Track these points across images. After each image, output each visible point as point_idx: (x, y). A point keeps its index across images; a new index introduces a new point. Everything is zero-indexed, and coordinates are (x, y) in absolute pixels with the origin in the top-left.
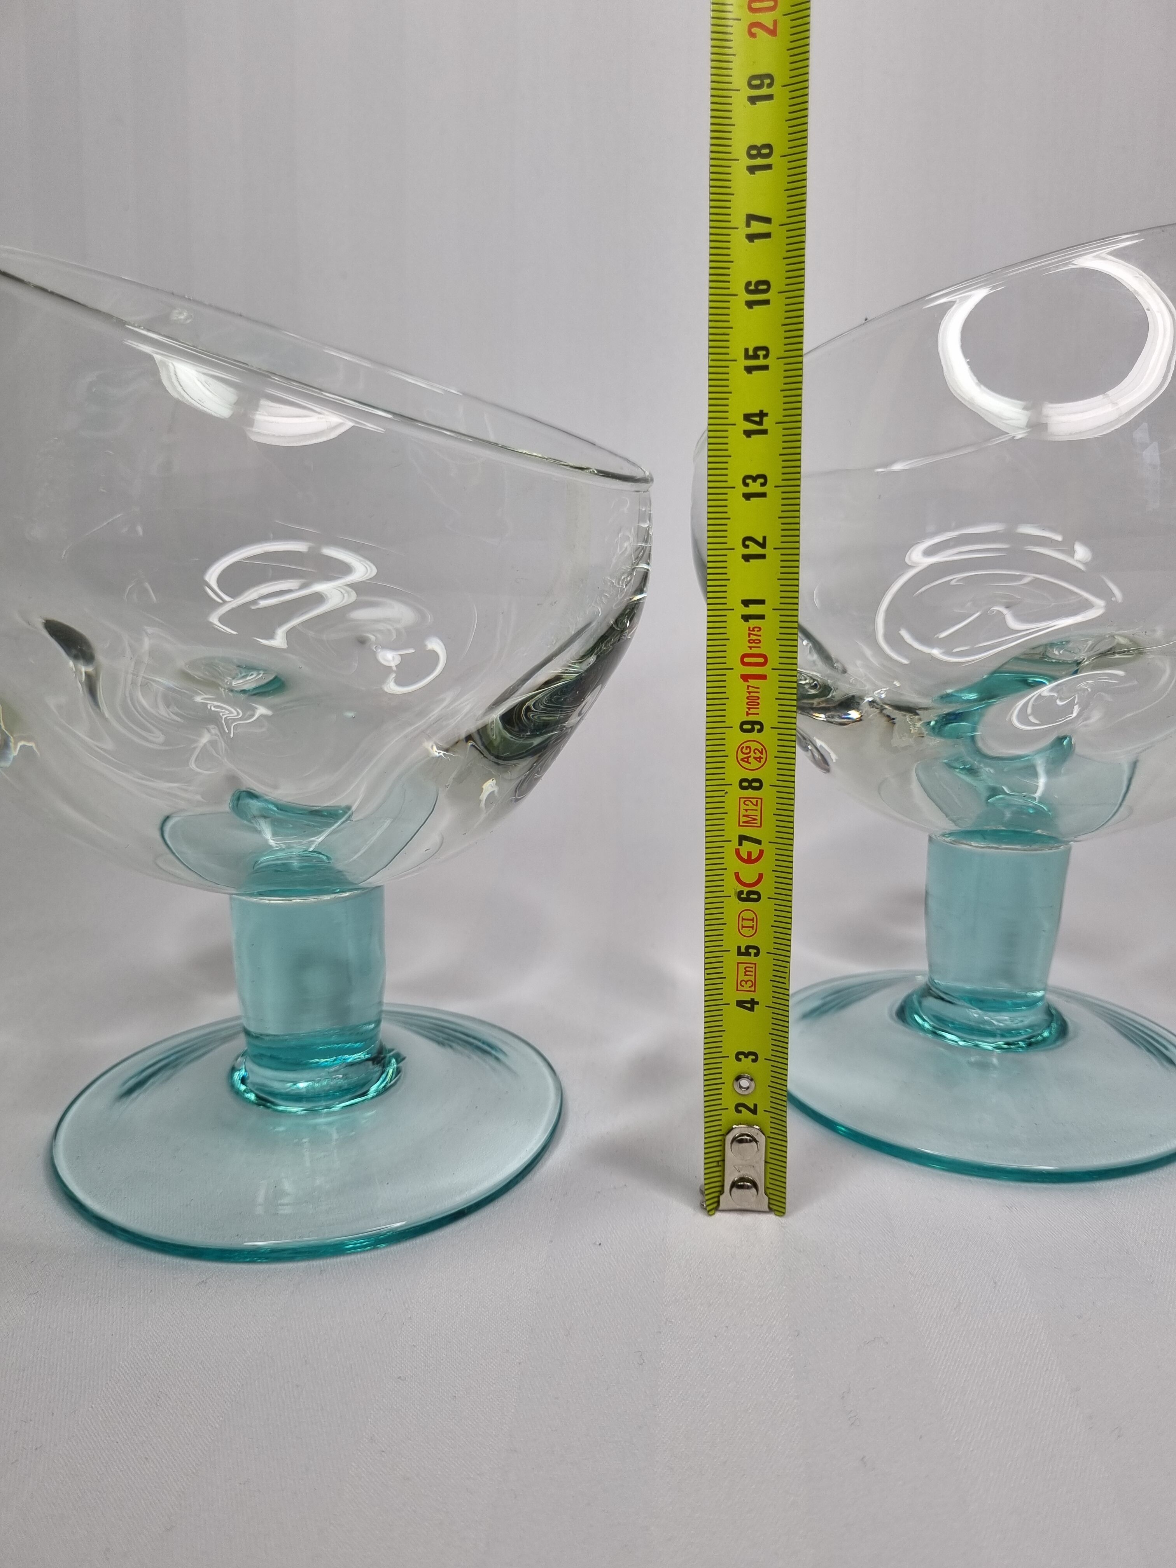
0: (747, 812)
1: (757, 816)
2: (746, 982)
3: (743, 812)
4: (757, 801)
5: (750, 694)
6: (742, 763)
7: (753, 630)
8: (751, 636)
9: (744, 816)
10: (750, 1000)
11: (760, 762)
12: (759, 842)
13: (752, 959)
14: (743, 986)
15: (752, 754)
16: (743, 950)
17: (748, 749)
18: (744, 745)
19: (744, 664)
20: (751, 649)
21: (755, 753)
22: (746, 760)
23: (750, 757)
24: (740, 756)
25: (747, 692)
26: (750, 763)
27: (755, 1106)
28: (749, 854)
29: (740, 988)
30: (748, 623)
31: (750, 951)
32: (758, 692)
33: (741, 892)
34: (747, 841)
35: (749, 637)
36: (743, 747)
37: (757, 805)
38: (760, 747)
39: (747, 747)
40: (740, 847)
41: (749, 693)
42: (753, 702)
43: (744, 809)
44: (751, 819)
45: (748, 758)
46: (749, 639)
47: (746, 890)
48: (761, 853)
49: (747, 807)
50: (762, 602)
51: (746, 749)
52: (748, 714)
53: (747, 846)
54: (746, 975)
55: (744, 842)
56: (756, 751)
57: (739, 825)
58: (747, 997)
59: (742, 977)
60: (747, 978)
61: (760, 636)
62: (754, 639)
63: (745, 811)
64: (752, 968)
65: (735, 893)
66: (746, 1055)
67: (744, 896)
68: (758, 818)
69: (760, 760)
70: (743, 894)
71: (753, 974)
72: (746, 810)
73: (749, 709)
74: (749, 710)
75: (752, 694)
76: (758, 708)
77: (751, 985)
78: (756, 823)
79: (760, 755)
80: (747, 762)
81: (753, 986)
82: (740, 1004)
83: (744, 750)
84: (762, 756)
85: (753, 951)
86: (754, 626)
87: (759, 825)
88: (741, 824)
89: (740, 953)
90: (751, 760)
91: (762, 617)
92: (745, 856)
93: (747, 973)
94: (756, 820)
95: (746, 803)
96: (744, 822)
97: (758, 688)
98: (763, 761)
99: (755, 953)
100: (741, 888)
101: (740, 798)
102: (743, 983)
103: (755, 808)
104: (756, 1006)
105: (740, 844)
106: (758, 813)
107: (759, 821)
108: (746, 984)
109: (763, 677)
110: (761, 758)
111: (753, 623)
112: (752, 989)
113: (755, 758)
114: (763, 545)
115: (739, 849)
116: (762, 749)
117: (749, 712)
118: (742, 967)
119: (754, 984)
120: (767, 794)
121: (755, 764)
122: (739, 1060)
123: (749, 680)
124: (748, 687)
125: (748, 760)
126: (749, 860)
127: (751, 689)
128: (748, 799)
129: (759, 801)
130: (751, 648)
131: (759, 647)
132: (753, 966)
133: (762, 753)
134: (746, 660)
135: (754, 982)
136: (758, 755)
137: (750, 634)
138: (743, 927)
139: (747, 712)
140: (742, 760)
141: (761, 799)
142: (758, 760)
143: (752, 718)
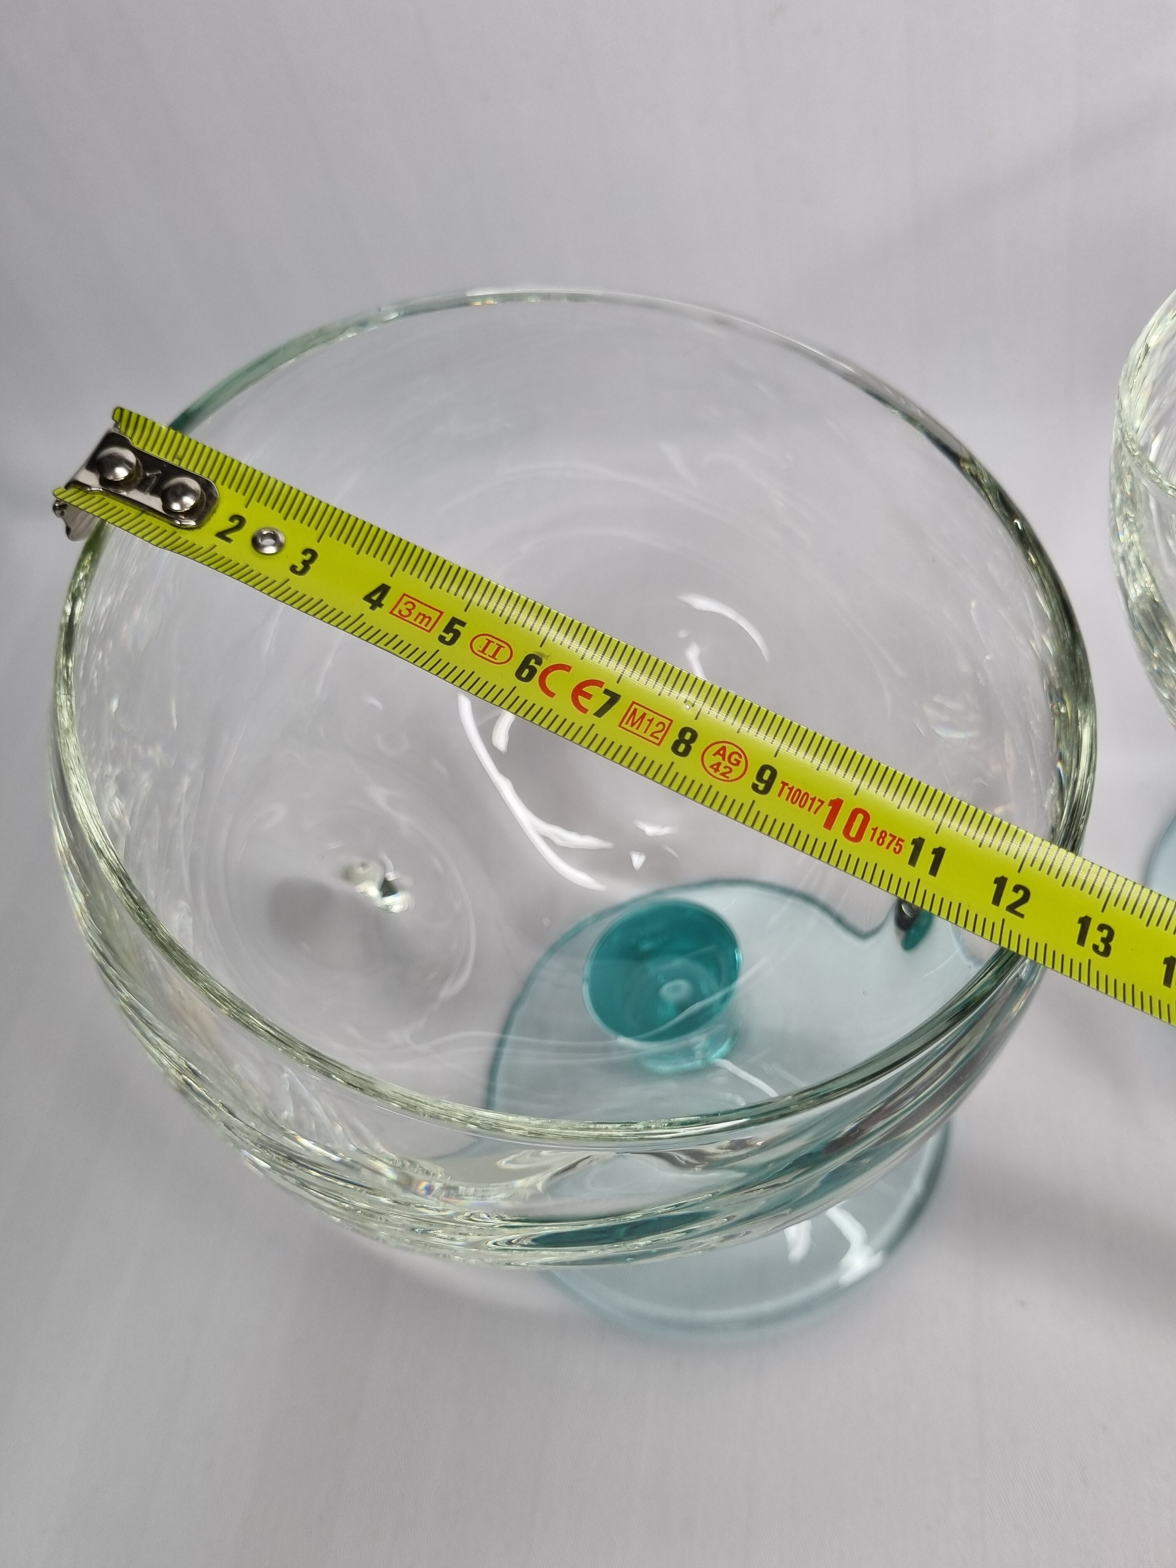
0: (649, 720)
1: (637, 728)
2: (410, 610)
3: (650, 716)
4: (657, 738)
5: (811, 799)
6: (720, 746)
7: (897, 844)
8: (891, 838)
9: (644, 714)
10: (382, 603)
11: (712, 767)
12: (600, 713)
13: (439, 629)
14: (406, 604)
15: (726, 763)
16: (457, 627)
17: (735, 762)
18: (743, 761)
19: (855, 813)
20: (873, 829)
21: (726, 767)
22: (721, 752)
23: (724, 759)
24: (730, 749)
25: (815, 797)
26: (715, 755)
27: (229, 540)
28: (588, 696)
29: (406, 599)
30: (911, 842)
31: (451, 635)
32: (810, 809)
33: (539, 662)
34: (607, 702)
35: (891, 835)
36: (740, 757)
37: (652, 735)
38: (732, 776)
39: (738, 762)
40: (603, 689)
41: (813, 800)
42: (799, 797)
43: (653, 719)
44: (635, 721)
45: (723, 756)
46: (888, 834)
47: (540, 669)
48: (584, 710)
49: (655, 723)
50: (934, 870)
51: (736, 760)
52: (785, 784)
53: (600, 699)
54: (420, 614)
55: (608, 698)
56: (728, 770)
57: (634, 703)
58: (389, 601)
59: (420, 608)
60: (415, 613)
61: (888, 847)
62: (886, 839)
63: (651, 718)
64: (426, 625)
65: (544, 655)
66: (306, 564)
67: (532, 663)
68: (634, 729)
69: (714, 768)
70: (536, 663)
71: (417, 622)
72: (651, 721)
73: (791, 789)
74: (789, 788)
75: (809, 802)
76: (787, 799)
77: (402, 613)
78: (627, 723)
79: (721, 772)
80: (718, 753)
81: (398, 615)
82: (384, 589)
83: (735, 756)
84: (718, 773)
85: (449, 637)
86: (903, 847)
87: (623, 725)
88: (635, 706)
89: (454, 621)
90: (719, 758)
91: (913, 861)
92: (586, 689)
93: (421, 617)
94: (633, 725)
95: (661, 726)
96: (635, 710)
97: (815, 812)
98: (712, 771)
99: (445, 638)
100: (546, 664)
101: (671, 721)
102: (410, 606)
103: (650, 731)
104: (370, 605)
105: (607, 692)
106: (641, 731)
107: (628, 727)
108: (407, 609)
109: (829, 824)
110: (717, 770)
111: (908, 849)
112: (396, 612)
113: (719, 764)
114: (1012, 908)
115: (601, 687)
116: (728, 777)
117: (786, 787)
118: (434, 615)
119: (401, 616)
120: (664, 754)
121: (710, 759)
122: (305, 552)
123: (831, 807)
124: (822, 802)
125: (720, 755)
126: (579, 691)
127: (817, 804)
128: (666, 730)
129: (657, 741)
130: (875, 830)
131: (872, 839)
132: (428, 628)
133: (723, 774)
134: (860, 817)
135: (407, 619)
136: (722, 769)
137: (894, 837)
138: (489, 642)
139: (787, 784)
140: (724, 748)
141: (659, 744)
142: (715, 767)
143: (777, 786)
